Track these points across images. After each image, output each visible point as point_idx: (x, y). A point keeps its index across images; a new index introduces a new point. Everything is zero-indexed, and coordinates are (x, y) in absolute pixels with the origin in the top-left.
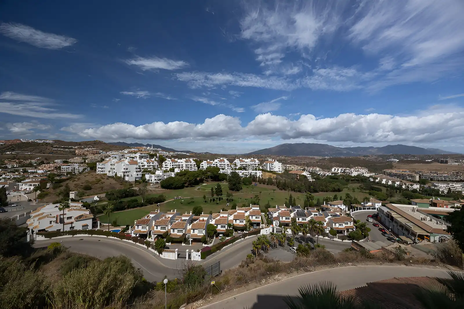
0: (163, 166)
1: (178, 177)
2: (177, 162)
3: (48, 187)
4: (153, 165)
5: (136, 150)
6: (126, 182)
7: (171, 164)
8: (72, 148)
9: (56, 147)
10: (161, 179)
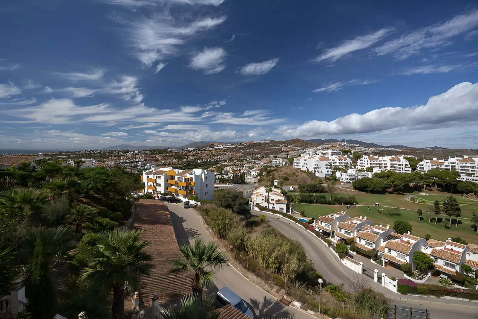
0: (358, 164)
1: (376, 179)
2: (377, 160)
3: (264, 175)
4: (345, 162)
5: (330, 146)
6: (317, 177)
7: (369, 162)
8: (280, 146)
9: (270, 146)
10: (354, 179)
